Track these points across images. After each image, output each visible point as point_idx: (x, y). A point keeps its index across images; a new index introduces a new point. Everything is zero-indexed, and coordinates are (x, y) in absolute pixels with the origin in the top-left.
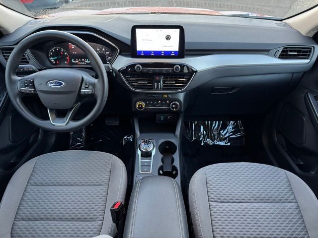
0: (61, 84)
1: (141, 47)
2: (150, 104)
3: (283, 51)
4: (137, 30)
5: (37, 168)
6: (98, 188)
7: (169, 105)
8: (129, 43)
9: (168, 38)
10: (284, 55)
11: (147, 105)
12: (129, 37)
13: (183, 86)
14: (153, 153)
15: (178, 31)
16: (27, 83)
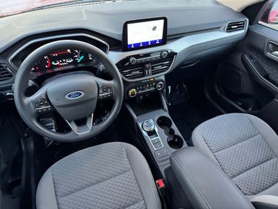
0: (80, 94)
1: (131, 40)
2: (140, 89)
3: (228, 26)
4: (129, 25)
5: (57, 180)
6: (126, 175)
7: (155, 86)
8: (120, 38)
9: (154, 28)
10: (229, 29)
11: (137, 91)
12: (121, 33)
13: (167, 68)
14: (157, 130)
15: (162, 21)
16: (41, 102)
